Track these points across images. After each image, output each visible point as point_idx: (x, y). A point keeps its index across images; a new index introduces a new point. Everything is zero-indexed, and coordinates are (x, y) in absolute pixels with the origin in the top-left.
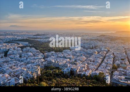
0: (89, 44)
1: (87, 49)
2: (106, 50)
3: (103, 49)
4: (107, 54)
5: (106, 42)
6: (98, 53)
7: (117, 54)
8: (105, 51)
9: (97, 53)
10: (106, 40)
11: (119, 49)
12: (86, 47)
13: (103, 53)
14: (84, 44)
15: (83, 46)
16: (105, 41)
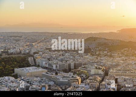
0: (62, 60)
1: (56, 74)
2: (100, 72)
3: (93, 72)
4: (103, 83)
5: (98, 55)
6: (82, 82)
7: (125, 81)
8: (98, 74)
9: (80, 80)
10: (100, 50)
11: (128, 69)
12: (54, 67)
13: (95, 79)
14: (49, 59)
15: (47, 66)
16: (97, 53)
